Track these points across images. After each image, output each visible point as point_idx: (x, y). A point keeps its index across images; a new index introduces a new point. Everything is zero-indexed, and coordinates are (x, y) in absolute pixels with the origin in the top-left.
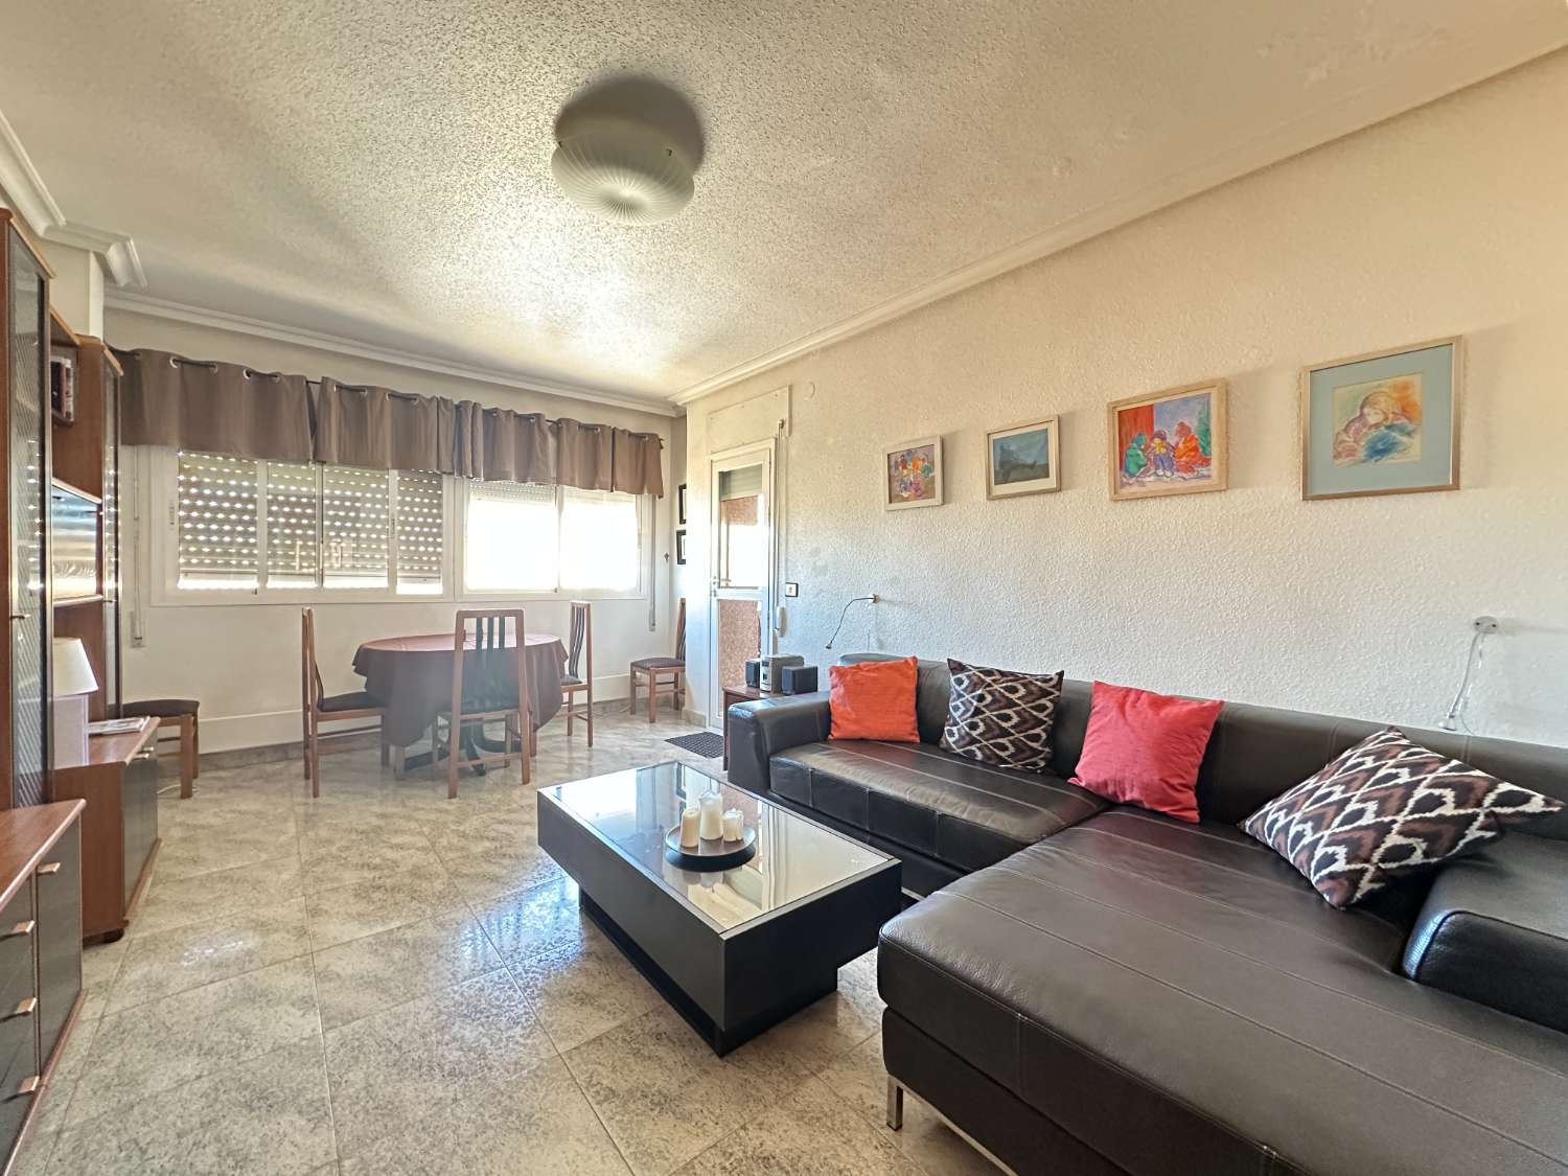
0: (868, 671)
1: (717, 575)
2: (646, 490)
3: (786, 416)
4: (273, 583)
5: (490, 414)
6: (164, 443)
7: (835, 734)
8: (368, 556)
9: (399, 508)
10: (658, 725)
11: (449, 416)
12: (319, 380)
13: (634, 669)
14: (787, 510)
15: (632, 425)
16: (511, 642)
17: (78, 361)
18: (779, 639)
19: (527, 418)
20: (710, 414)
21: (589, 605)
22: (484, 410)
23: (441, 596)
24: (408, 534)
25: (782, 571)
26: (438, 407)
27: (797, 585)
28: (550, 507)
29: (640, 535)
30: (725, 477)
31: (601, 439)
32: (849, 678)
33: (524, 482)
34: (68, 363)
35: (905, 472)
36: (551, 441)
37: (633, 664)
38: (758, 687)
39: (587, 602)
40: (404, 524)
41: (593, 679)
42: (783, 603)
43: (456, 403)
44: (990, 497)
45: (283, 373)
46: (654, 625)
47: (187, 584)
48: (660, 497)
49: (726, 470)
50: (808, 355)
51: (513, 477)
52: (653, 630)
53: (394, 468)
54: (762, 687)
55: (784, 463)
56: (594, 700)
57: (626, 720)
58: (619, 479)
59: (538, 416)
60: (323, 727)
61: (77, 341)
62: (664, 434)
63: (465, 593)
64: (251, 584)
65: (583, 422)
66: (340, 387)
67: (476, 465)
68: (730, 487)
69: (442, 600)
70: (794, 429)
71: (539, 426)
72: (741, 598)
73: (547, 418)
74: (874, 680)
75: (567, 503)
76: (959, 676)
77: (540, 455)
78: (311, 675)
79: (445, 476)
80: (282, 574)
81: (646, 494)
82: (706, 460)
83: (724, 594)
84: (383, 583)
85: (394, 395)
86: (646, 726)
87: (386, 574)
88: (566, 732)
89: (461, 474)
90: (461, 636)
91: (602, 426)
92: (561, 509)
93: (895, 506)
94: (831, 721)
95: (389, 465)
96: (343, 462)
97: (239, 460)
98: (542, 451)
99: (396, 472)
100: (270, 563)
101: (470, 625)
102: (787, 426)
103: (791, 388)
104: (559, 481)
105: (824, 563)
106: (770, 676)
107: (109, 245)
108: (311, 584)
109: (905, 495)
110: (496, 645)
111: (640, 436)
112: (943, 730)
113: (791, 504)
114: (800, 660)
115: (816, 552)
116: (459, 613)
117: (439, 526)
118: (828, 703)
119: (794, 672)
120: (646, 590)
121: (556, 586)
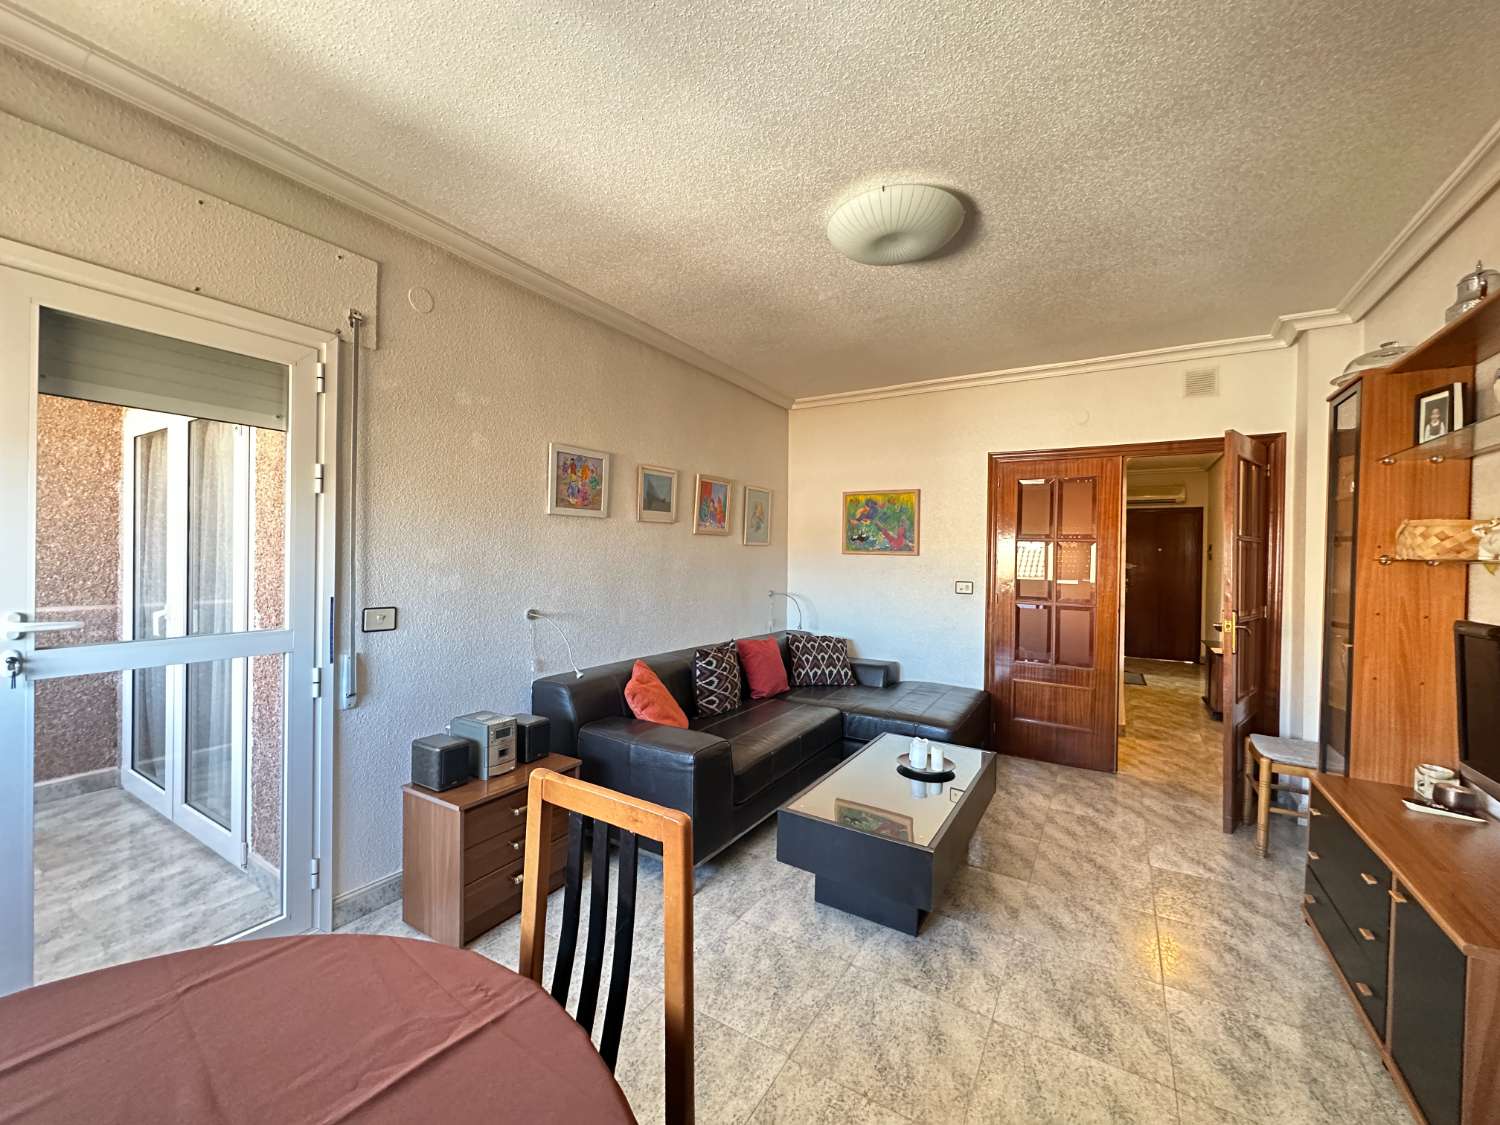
35: (574, 477)
44: (641, 520)
76: (707, 660)
93: (561, 510)
109: (572, 501)
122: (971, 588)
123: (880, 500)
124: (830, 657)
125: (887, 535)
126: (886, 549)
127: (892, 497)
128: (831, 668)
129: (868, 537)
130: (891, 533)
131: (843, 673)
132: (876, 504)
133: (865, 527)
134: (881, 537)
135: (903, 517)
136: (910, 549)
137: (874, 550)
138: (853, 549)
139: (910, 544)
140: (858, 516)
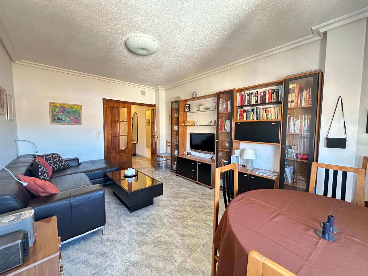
122: (99, 133)
123: (66, 106)
124: (53, 161)
125: (70, 118)
126: (70, 123)
127: (71, 106)
128: (61, 163)
129: (62, 119)
130: (72, 118)
131: (66, 164)
132: (65, 108)
133: (60, 115)
134: (68, 119)
135: (76, 113)
136: (79, 123)
137: (64, 123)
138: (55, 123)
139: (79, 121)
140: (57, 111)
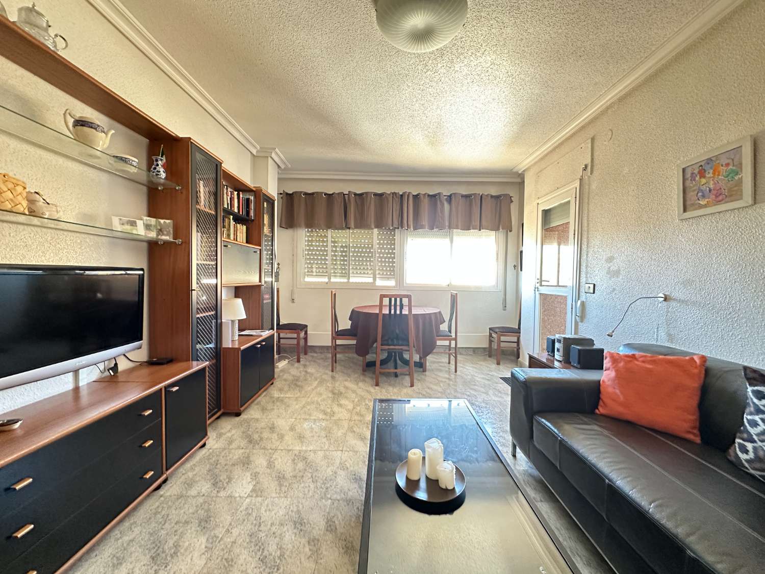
0: (643, 362)
1: (539, 277)
2: (501, 228)
3: (589, 161)
4: (333, 280)
5: (416, 197)
6: (300, 226)
7: (601, 410)
8: (362, 268)
9: (378, 246)
10: (501, 367)
11: (397, 200)
12: (348, 193)
13: (491, 332)
14: (588, 230)
15: (494, 191)
16: (405, 311)
17: (255, 197)
18: (580, 323)
19: (434, 196)
20: (537, 174)
21: (456, 294)
22: (413, 195)
23: (394, 287)
24: (381, 258)
25: (583, 275)
26: (393, 197)
27: (594, 285)
28: (447, 241)
29: (497, 254)
30: (546, 214)
31: (473, 200)
32: (621, 364)
33: (433, 229)
34: (252, 198)
35: (703, 181)
36: (446, 206)
37: (490, 329)
38: (554, 356)
39: (455, 292)
40: (380, 253)
41: (458, 334)
42: (583, 298)
43: (401, 194)
45: (336, 192)
46: (505, 307)
47: (308, 279)
48: (511, 231)
49: (547, 208)
50: (608, 108)
51: (427, 227)
52: (505, 310)
53: (376, 227)
54: (557, 357)
55: (586, 195)
56: (458, 346)
57: (485, 360)
58: (484, 223)
59: (439, 194)
60: (339, 342)
61: (254, 189)
62: (513, 193)
63: (405, 285)
64: (326, 280)
65: (464, 193)
66: (355, 194)
67: (409, 223)
68: (550, 219)
69: (394, 289)
70: (595, 168)
71: (440, 198)
72: (554, 293)
73: (444, 194)
74: (650, 371)
75: (455, 238)
77: (440, 214)
78: (335, 320)
79: (396, 230)
80: (340, 276)
81: (501, 230)
82: (535, 204)
83: (544, 290)
84: (371, 280)
85: (375, 195)
86: (494, 366)
87: (372, 276)
88: (447, 361)
89: (402, 228)
90: (381, 306)
91: (475, 194)
92: (452, 241)
93: (688, 214)
94: (599, 398)
95: (373, 227)
96: (356, 227)
97: (323, 230)
98: (441, 213)
99: (376, 229)
100: (332, 271)
101: (386, 301)
102: (589, 167)
103: (593, 139)
104: (450, 227)
105: (617, 268)
106: (561, 350)
107: (272, 153)
108: (345, 280)
109: (702, 202)
110: (398, 312)
111: (497, 197)
112: (734, 442)
113: (591, 225)
114: (591, 342)
115: (610, 259)
116: (381, 295)
117: (394, 254)
118: (599, 381)
119: (579, 350)
120: (501, 287)
121: (448, 283)
